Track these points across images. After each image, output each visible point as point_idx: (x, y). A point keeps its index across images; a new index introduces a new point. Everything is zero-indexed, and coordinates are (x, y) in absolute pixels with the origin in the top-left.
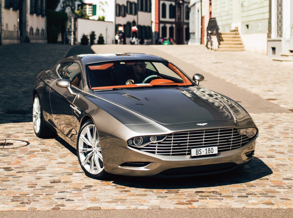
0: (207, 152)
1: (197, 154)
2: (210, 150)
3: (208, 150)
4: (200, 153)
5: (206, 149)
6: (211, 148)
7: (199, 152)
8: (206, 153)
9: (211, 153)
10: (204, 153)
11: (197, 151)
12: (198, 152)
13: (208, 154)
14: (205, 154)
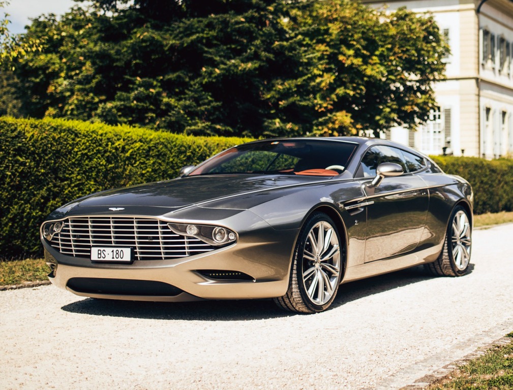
0: (115, 257)
1: (98, 258)
2: (119, 254)
3: (115, 253)
4: (104, 257)
5: (113, 251)
6: (120, 249)
7: (102, 254)
8: (113, 258)
9: (119, 259)
10: (109, 258)
11: (100, 252)
12: (100, 254)
13: (115, 259)
14: (111, 259)
